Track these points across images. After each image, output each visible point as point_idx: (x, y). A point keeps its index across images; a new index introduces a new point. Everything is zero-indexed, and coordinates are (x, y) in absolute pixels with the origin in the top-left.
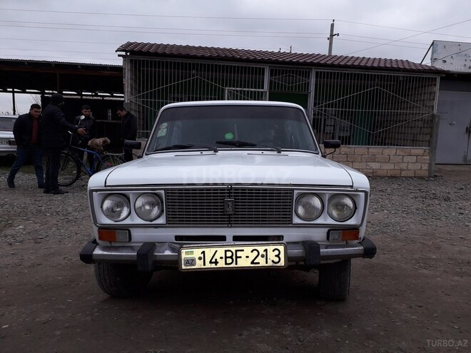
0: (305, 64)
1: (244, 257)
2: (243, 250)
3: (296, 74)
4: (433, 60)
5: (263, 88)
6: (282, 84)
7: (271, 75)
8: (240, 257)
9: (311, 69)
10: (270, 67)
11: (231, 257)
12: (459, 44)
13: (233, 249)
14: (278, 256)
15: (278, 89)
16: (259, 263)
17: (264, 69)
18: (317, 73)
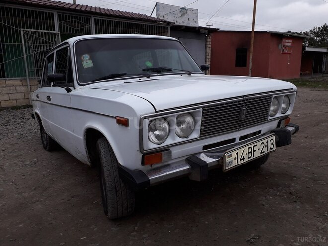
0: (86, 12)
1: (257, 150)
2: (257, 145)
3: (80, 20)
4: (158, 15)
5: (54, 30)
6: (70, 28)
7: (60, 20)
8: (255, 150)
9: (91, 17)
10: (57, 13)
11: (251, 152)
12: (170, 6)
13: (252, 146)
14: (272, 144)
15: (67, 31)
16: (264, 152)
17: (52, 14)
18: (95, 20)
